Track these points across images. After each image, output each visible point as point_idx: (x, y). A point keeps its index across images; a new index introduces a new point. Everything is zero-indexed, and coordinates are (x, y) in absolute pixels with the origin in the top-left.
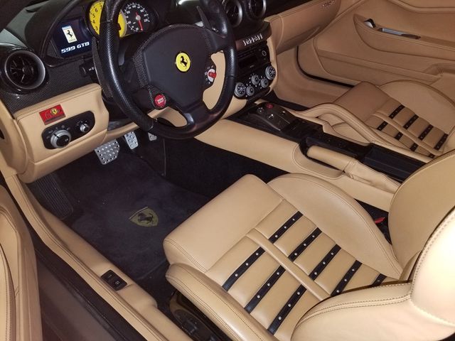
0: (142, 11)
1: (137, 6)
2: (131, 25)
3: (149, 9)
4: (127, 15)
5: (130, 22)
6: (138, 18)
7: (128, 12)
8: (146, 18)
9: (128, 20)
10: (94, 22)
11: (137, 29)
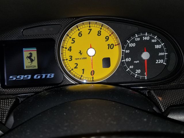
0: (157, 47)
1: (151, 38)
2: (129, 64)
3: (170, 46)
4: (128, 48)
5: (128, 60)
6: (146, 56)
7: (134, 45)
8: (162, 57)
9: (126, 56)
10: (70, 49)
11: (138, 71)
